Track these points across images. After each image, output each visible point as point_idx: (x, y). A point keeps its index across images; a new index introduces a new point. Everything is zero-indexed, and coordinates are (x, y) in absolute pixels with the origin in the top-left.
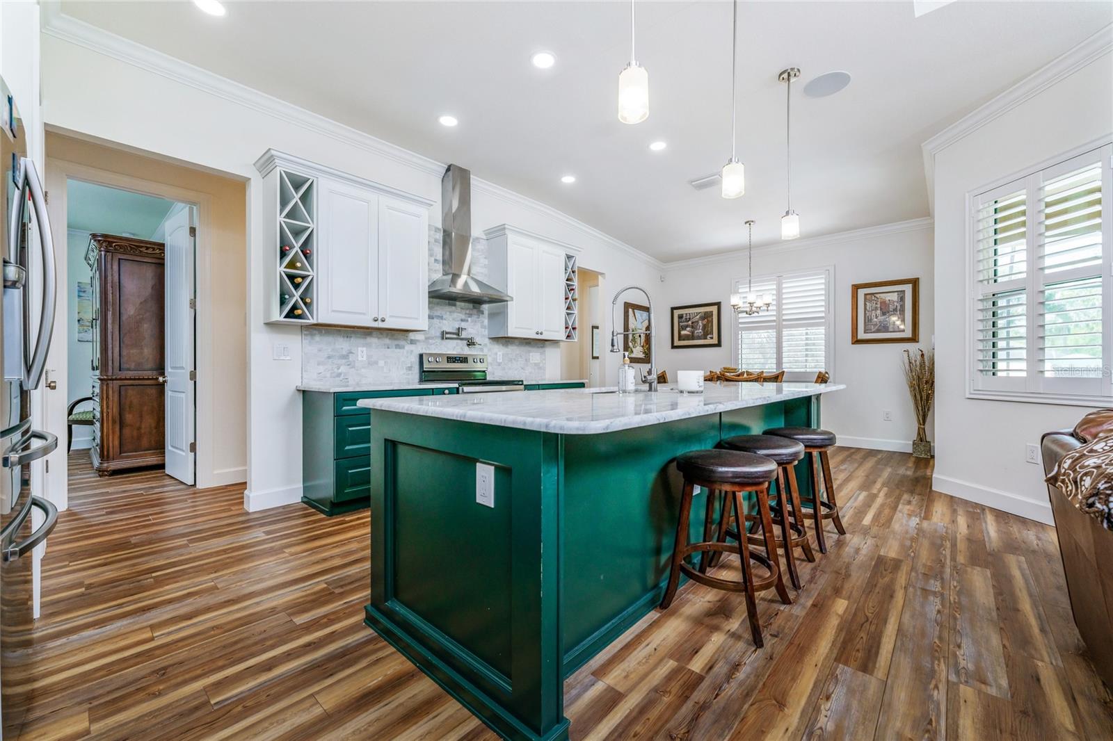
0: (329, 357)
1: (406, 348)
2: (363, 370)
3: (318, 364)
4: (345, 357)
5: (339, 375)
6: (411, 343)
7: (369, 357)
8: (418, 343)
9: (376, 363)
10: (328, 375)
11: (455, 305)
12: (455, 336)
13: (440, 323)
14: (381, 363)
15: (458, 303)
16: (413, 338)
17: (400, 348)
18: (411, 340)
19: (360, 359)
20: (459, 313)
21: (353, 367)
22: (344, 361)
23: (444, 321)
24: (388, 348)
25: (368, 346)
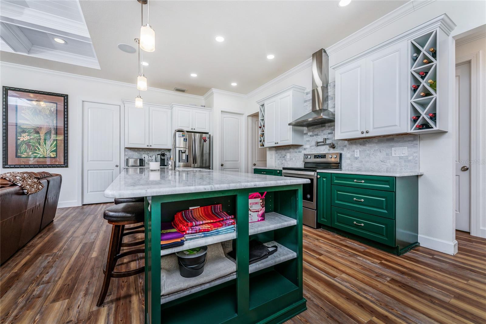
0: (280, 158)
1: (302, 152)
2: (288, 162)
3: (278, 160)
4: (284, 157)
5: (282, 164)
6: (304, 150)
7: (290, 157)
8: (307, 150)
9: (292, 159)
10: (280, 164)
11: (325, 126)
12: (323, 144)
13: (317, 138)
14: (294, 159)
15: (326, 125)
16: (305, 147)
17: (300, 153)
18: (304, 148)
19: (287, 158)
20: (328, 130)
21: (286, 161)
22: (284, 159)
23: (319, 137)
24: (296, 153)
25: (290, 153)
